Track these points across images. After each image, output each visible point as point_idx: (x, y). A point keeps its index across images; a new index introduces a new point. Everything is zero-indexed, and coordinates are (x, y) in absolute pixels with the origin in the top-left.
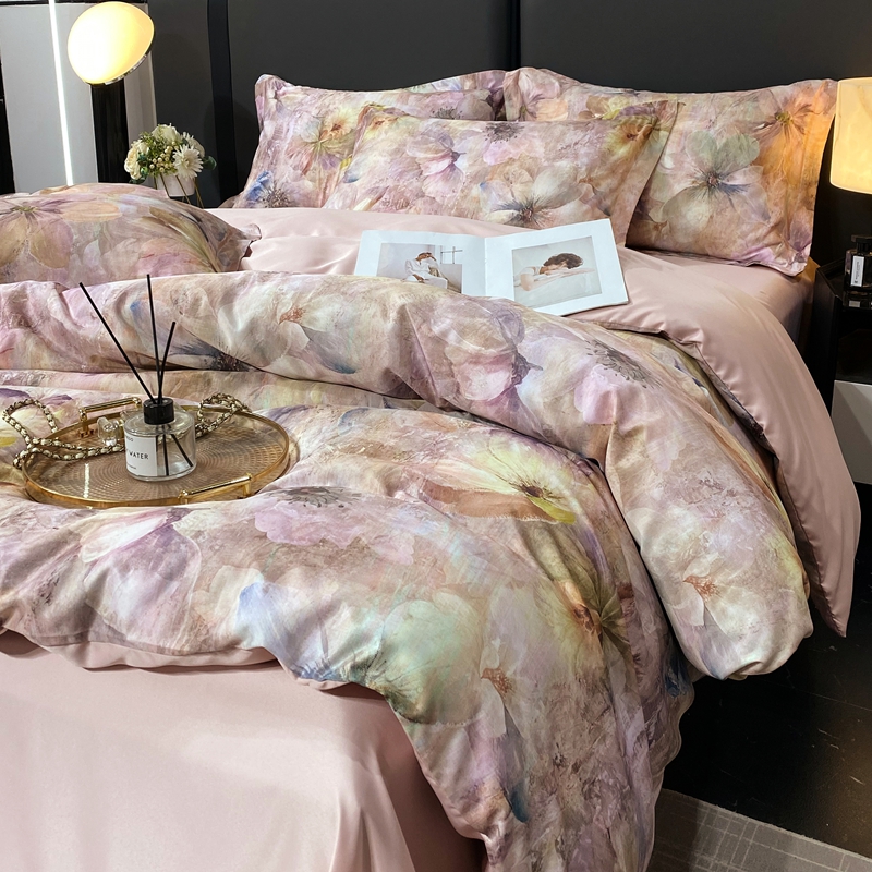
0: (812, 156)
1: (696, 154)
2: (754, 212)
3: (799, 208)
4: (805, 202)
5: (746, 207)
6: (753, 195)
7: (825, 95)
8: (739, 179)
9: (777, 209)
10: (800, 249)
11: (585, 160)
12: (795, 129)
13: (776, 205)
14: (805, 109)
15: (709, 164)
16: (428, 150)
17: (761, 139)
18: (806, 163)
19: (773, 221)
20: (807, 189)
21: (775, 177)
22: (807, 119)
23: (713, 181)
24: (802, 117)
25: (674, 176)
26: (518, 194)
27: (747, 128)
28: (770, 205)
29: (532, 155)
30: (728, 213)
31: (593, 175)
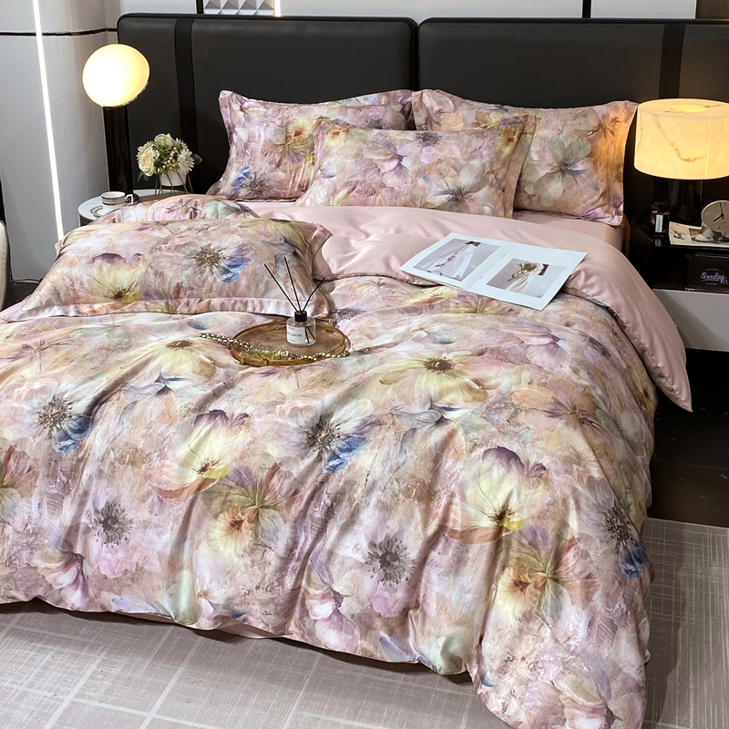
0: (619, 149)
1: (552, 151)
2: (590, 186)
3: (614, 181)
4: (618, 177)
5: (585, 184)
6: (589, 176)
7: (625, 111)
8: (580, 167)
9: (603, 183)
10: (617, 207)
11: (488, 159)
12: (610, 134)
13: (602, 181)
14: (615, 120)
15: (561, 157)
16: (379, 154)
17: (591, 141)
18: (617, 153)
19: (601, 191)
20: (618, 169)
21: (601, 164)
22: (616, 127)
23: (564, 168)
24: (613, 126)
25: (539, 166)
26: (449, 183)
27: (582, 134)
28: (599, 181)
29: (453, 156)
30: (575, 187)
31: (494, 169)
